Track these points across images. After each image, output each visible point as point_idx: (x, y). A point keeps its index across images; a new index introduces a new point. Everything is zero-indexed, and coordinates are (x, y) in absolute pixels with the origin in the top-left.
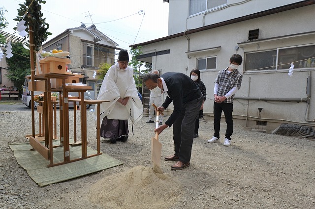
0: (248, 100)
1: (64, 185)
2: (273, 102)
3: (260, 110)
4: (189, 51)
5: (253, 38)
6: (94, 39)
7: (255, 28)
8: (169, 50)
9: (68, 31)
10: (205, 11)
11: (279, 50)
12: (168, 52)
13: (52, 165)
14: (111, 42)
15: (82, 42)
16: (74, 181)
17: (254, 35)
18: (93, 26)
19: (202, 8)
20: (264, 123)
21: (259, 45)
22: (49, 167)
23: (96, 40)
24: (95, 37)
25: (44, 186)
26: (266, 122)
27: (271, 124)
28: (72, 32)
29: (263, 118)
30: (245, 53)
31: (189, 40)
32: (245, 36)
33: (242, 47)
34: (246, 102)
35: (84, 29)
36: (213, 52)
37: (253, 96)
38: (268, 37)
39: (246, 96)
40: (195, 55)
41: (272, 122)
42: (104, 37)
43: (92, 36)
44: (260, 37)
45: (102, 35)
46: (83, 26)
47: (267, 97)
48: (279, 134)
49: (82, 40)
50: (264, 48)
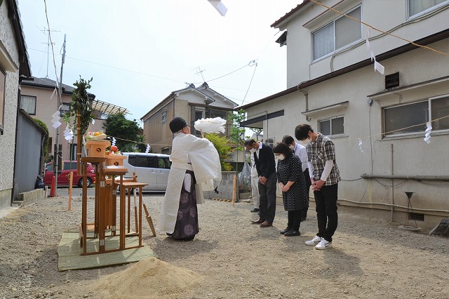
0: (392, 179)
1: (81, 273)
2: (430, 182)
3: (409, 194)
4: (307, 111)
5: (391, 87)
6: (206, 101)
7: (393, 72)
8: (283, 111)
9: (173, 95)
10: (333, 53)
11: (432, 100)
12: (281, 113)
13: (85, 254)
14: (228, 102)
15: (190, 107)
16: (94, 270)
17: (392, 81)
18: (205, 84)
19: (329, 48)
20: (419, 216)
21: (401, 96)
22: (82, 255)
23: (208, 102)
24: (207, 98)
25: (63, 271)
26: (423, 215)
27: (431, 217)
28: (178, 95)
29: (416, 208)
30: (383, 108)
31: (306, 95)
32: (380, 85)
33: (378, 101)
34: (389, 184)
35: (193, 90)
36: (339, 110)
37: (399, 172)
38: (413, 83)
39: (388, 173)
40: (314, 116)
41: (433, 214)
42: (220, 97)
43: (204, 97)
44: (401, 84)
45: (216, 94)
46: (192, 86)
47: (420, 174)
48: (439, 235)
49: (190, 104)
50: (409, 99)
